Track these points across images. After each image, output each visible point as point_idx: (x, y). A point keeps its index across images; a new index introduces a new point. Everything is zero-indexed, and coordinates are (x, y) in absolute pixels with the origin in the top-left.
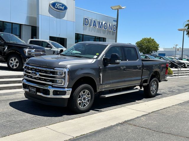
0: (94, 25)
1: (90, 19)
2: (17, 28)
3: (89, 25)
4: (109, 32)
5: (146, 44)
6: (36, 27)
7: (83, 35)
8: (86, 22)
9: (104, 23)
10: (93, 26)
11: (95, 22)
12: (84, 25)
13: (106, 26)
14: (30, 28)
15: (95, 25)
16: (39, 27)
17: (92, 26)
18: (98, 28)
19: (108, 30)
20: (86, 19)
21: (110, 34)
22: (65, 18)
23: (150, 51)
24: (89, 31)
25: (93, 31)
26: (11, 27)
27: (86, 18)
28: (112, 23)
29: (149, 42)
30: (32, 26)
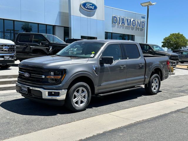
0: (122, 23)
1: (118, 17)
2: (50, 29)
3: (118, 23)
6: (68, 27)
7: (112, 33)
8: (114, 20)
9: (132, 20)
10: (122, 24)
11: (123, 19)
12: (112, 23)
13: (134, 23)
14: (63, 28)
15: (123, 23)
16: (71, 28)
17: (121, 24)
18: (126, 25)
19: (136, 28)
20: (114, 17)
21: (138, 30)
22: (95, 17)
23: (179, 47)
25: (121, 28)
26: (46, 29)
28: (140, 20)
30: (64, 27)
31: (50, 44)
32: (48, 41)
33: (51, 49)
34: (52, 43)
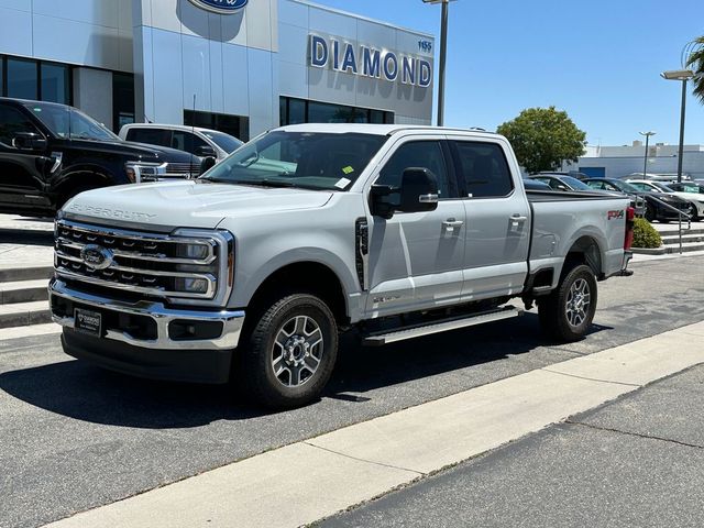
0: (346, 63)
1: (331, 39)
2: (56, 79)
3: (330, 62)
4: (404, 90)
5: (537, 134)
6: (132, 75)
7: (307, 102)
8: (317, 51)
9: (383, 54)
10: (344, 69)
11: (350, 50)
12: (309, 64)
13: (391, 65)
14: (110, 77)
15: (351, 63)
16: (142, 78)
17: (340, 68)
18: (363, 74)
19: (399, 83)
20: (316, 39)
21: (407, 98)
22: (240, 39)
23: (551, 159)
24: (330, 85)
25: (344, 87)
26: (36, 78)
27: (315, 35)
28: (413, 55)
29: (547, 125)
30: (115, 73)
31: (55, 144)
32: (46, 131)
33: (58, 161)
34: (61, 141)
